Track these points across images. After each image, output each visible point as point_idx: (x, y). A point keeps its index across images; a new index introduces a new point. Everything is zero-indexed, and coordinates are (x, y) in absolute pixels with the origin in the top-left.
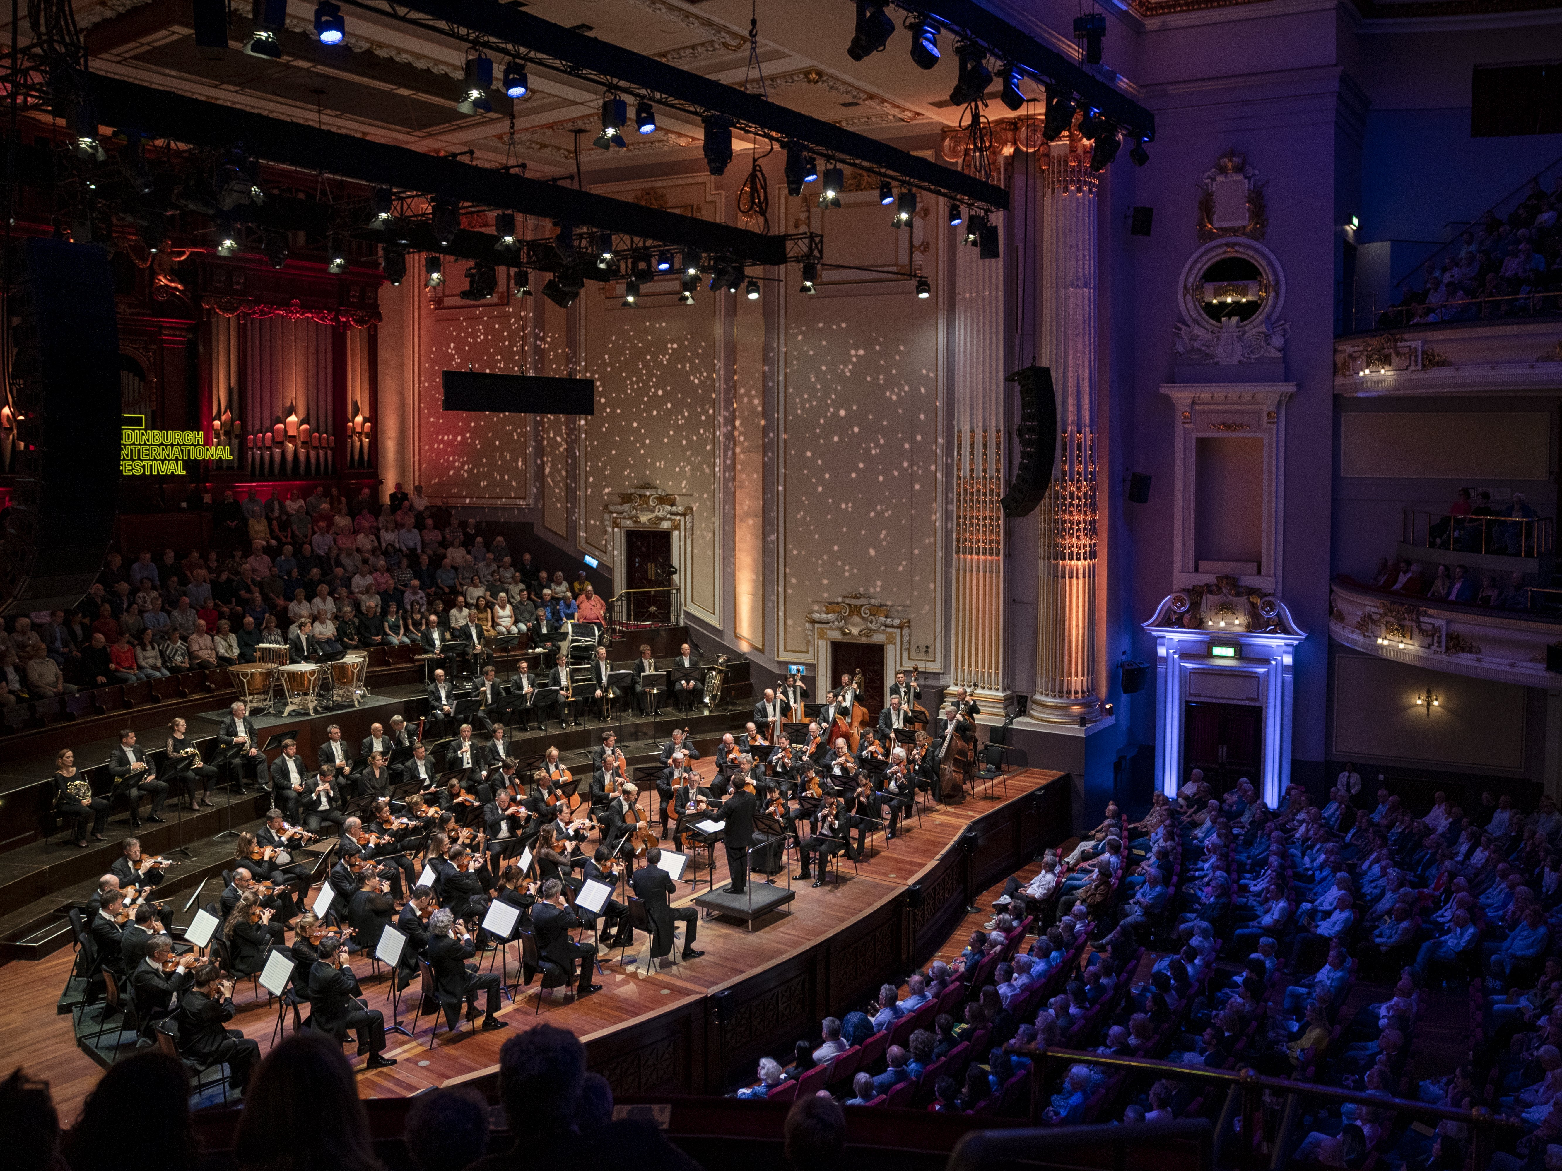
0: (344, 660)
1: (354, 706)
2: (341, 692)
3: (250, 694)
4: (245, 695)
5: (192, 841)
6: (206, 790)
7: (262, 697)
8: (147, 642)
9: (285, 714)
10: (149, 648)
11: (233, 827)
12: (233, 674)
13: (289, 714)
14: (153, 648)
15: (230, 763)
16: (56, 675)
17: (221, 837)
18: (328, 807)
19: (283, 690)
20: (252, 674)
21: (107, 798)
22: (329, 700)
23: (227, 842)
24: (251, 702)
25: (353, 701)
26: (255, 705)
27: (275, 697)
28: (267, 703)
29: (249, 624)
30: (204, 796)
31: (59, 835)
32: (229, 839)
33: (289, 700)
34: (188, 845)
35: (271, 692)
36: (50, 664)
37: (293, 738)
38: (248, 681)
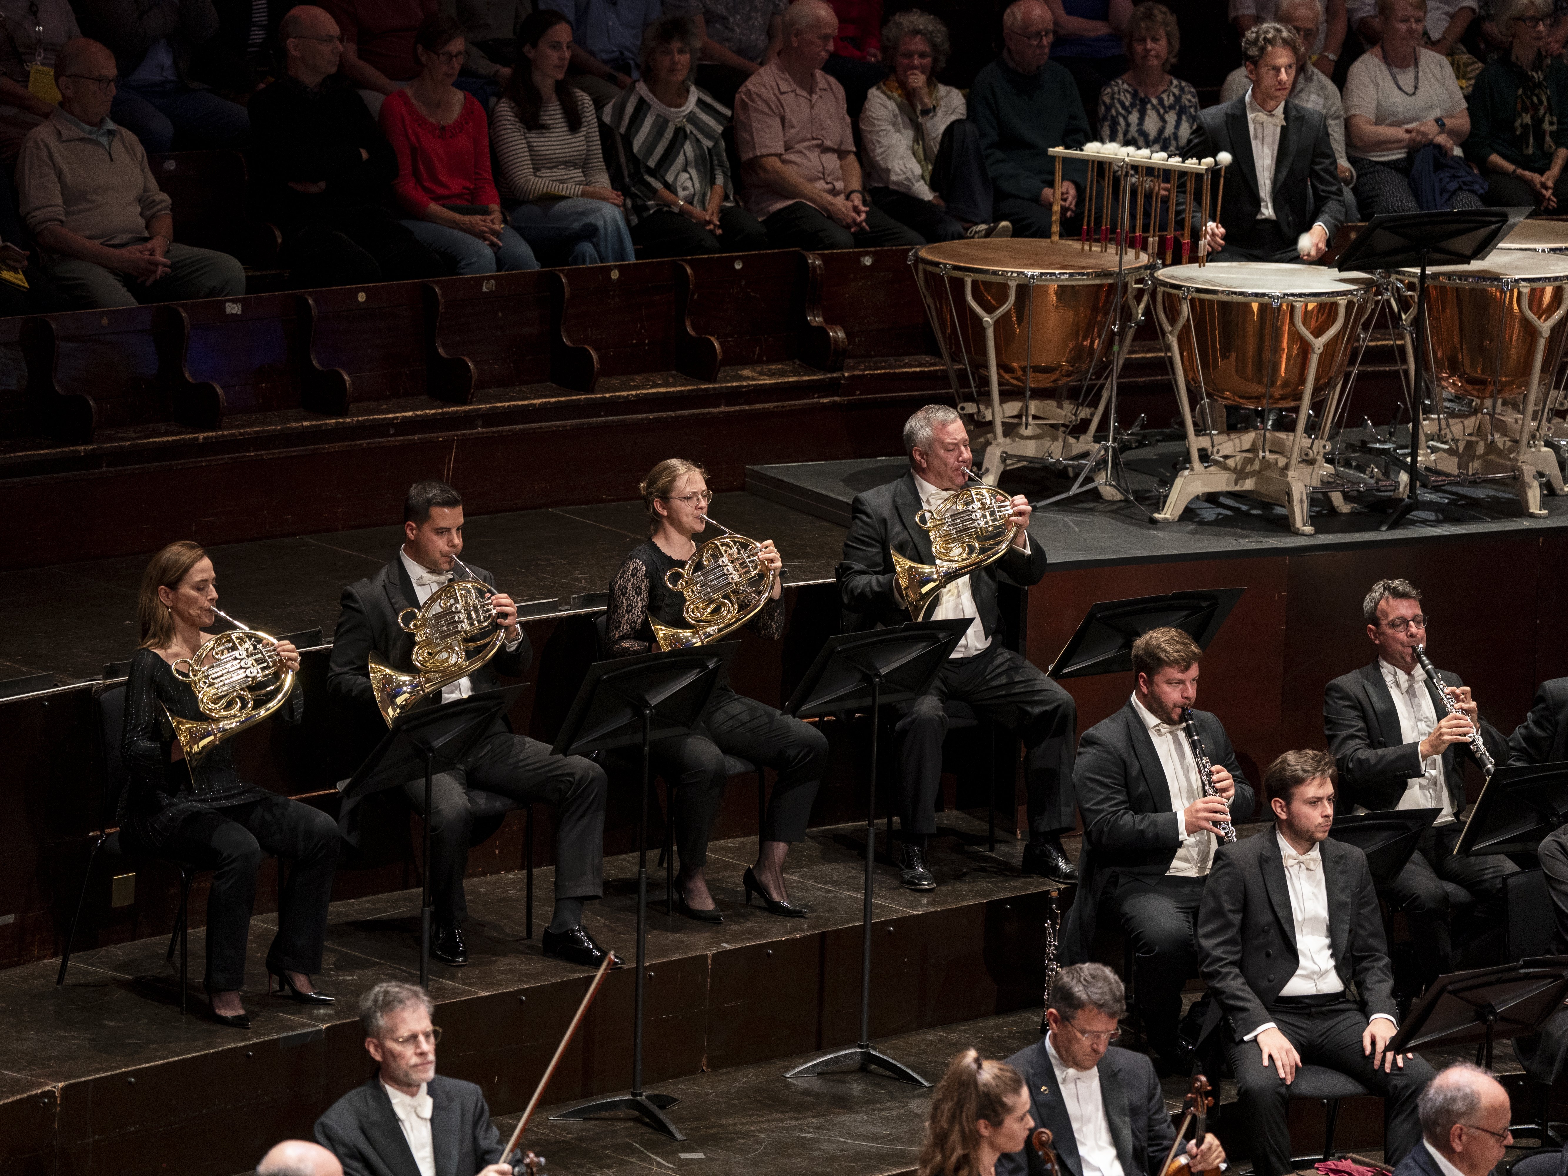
0: (1494, 261)
1: (1519, 509)
2: (1460, 429)
3: (1007, 395)
4: (984, 397)
5: (689, 1070)
6: (768, 835)
7: (1065, 413)
8: (547, 87)
9: (1170, 511)
10: (554, 115)
11: (879, 1034)
12: (934, 280)
13: (1189, 514)
14: (574, 123)
15: (891, 713)
16: (144, 201)
17: (822, 1073)
18: (1332, 984)
19: (1170, 388)
20: (1024, 290)
21: (330, 805)
22: (1392, 463)
23: (844, 1103)
24: (1010, 430)
25: (1517, 481)
26: (1030, 449)
27: (1125, 421)
28: (1085, 443)
29: (1028, 32)
30: (762, 857)
31: (120, 951)
32: (856, 1088)
33: (1196, 443)
34: (667, 1089)
35: (1109, 393)
36: (118, 148)
37: (1197, 633)
38: (1001, 325)
